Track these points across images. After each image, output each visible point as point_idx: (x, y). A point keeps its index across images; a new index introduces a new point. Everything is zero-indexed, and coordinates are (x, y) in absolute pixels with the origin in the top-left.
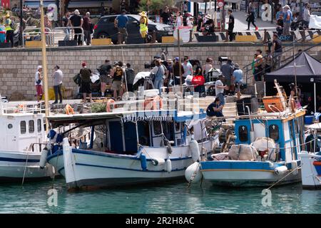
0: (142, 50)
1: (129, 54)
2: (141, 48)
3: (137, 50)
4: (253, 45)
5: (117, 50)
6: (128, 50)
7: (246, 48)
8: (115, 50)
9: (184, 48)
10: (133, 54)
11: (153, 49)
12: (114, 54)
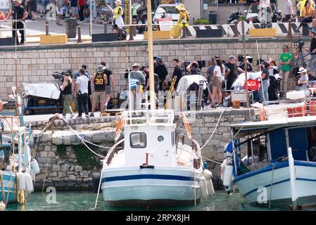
0: (115, 49)
1: (96, 54)
2: (113, 46)
3: (108, 49)
4: (275, 41)
5: (78, 50)
6: (95, 49)
7: (264, 45)
8: (75, 50)
9: (176, 46)
10: (101, 54)
11: (131, 48)
12: (74, 55)
